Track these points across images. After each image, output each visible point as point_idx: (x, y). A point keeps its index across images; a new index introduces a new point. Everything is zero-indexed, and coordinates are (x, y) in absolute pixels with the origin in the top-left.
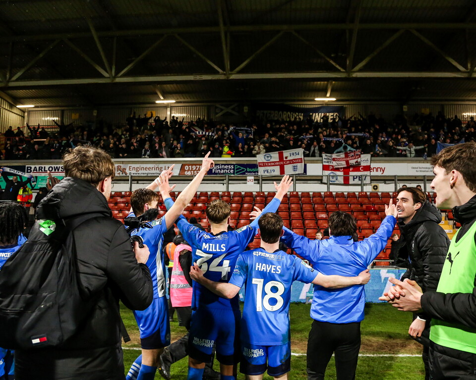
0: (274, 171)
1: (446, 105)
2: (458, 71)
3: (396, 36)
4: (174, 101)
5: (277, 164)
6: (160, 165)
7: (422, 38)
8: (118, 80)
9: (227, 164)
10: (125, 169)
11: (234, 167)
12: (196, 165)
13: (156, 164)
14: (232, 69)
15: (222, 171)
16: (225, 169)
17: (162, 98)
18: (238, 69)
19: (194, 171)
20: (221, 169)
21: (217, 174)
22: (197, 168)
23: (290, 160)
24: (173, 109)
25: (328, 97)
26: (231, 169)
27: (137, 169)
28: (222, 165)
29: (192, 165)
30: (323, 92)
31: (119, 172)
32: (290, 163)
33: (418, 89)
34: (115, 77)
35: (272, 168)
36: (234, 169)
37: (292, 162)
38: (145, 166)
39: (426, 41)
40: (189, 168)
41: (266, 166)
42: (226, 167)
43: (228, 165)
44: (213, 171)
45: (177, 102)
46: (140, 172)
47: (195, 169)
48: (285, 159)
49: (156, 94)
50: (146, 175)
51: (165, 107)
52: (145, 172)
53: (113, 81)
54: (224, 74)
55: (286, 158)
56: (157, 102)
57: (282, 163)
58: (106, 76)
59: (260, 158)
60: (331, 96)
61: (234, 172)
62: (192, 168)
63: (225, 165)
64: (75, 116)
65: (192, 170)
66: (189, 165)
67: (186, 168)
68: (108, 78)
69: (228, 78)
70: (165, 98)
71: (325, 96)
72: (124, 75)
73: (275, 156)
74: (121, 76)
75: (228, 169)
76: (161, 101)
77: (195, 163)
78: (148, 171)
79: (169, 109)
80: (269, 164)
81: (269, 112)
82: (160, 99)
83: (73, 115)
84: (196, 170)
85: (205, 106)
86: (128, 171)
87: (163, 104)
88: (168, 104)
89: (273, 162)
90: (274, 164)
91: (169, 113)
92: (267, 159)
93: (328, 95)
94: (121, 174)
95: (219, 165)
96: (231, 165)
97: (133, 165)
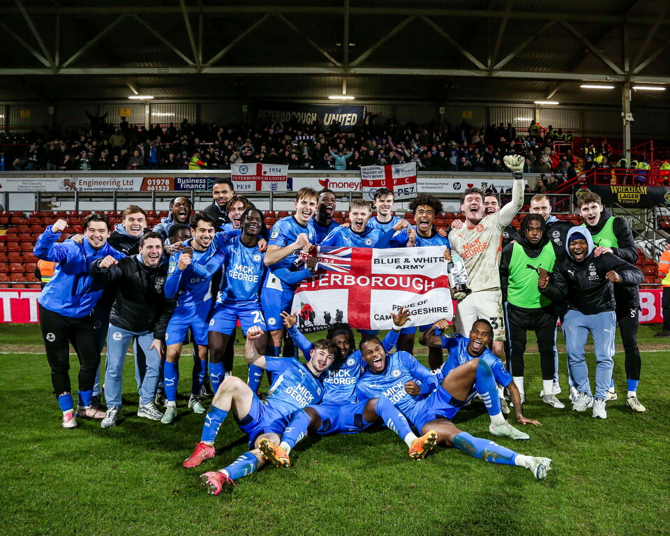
0: (249, 186)
1: (493, 107)
2: (477, 68)
3: (405, 23)
4: (152, 97)
5: (254, 178)
6: (118, 179)
7: (436, 27)
8: (64, 71)
9: (197, 177)
10: (75, 184)
11: (206, 181)
12: (160, 179)
13: (112, 177)
14: (205, 61)
15: (192, 187)
16: (196, 183)
17: (136, 93)
18: (212, 61)
19: (158, 186)
20: (190, 184)
21: (186, 189)
22: (161, 182)
23: (269, 177)
24: (153, 106)
25: (344, 95)
26: (202, 184)
27: (89, 184)
28: (192, 178)
29: (156, 179)
30: (337, 87)
31: (67, 186)
32: (269, 180)
33: (453, 87)
34: (60, 67)
35: (247, 183)
36: (206, 184)
37: (270, 179)
38: (98, 179)
39: (440, 30)
40: (153, 182)
41: (240, 180)
42: (197, 181)
43: (199, 179)
44: (182, 186)
45: (156, 98)
46: (93, 187)
47: (159, 183)
48: (263, 174)
49: (129, 88)
50: (100, 191)
51: (143, 104)
52: (99, 187)
53: (57, 72)
54: (196, 67)
55: (265, 173)
56: (130, 98)
57: (259, 178)
58: (47, 66)
59: (235, 170)
60: (347, 94)
61: (206, 187)
62: (156, 183)
63: (195, 179)
64: (25, 114)
65: (156, 185)
66: (152, 179)
67: (149, 182)
68: (49, 68)
69: (200, 72)
70: (140, 93)
71: (341, 93)
72: (72, 66)
73: (252, 169)
74: (68, 67)
75: (199, 184)
76: (136, 97)
77: (160, 176)
78: (102, 186)
79: (147, 107)
80: (245, 178)
81: (274, 112)
82: (134, 94)
83: (22, 113)
84: (160, 185)
85: (194, 103)
86: (77, 186)
87: (139, 100)
88: (146, 100)
89: (249, 176)
90: (251, 178)
91: (147, 112)
92: (242, 172)
93: (344, 92)
94: (69, 190)
95: (188, 178)
96: (203, 178)
97: (84, 179)
